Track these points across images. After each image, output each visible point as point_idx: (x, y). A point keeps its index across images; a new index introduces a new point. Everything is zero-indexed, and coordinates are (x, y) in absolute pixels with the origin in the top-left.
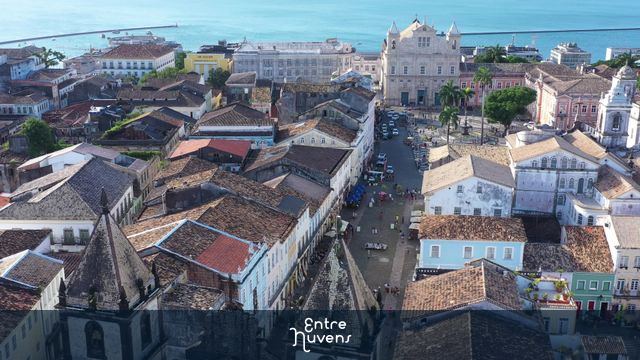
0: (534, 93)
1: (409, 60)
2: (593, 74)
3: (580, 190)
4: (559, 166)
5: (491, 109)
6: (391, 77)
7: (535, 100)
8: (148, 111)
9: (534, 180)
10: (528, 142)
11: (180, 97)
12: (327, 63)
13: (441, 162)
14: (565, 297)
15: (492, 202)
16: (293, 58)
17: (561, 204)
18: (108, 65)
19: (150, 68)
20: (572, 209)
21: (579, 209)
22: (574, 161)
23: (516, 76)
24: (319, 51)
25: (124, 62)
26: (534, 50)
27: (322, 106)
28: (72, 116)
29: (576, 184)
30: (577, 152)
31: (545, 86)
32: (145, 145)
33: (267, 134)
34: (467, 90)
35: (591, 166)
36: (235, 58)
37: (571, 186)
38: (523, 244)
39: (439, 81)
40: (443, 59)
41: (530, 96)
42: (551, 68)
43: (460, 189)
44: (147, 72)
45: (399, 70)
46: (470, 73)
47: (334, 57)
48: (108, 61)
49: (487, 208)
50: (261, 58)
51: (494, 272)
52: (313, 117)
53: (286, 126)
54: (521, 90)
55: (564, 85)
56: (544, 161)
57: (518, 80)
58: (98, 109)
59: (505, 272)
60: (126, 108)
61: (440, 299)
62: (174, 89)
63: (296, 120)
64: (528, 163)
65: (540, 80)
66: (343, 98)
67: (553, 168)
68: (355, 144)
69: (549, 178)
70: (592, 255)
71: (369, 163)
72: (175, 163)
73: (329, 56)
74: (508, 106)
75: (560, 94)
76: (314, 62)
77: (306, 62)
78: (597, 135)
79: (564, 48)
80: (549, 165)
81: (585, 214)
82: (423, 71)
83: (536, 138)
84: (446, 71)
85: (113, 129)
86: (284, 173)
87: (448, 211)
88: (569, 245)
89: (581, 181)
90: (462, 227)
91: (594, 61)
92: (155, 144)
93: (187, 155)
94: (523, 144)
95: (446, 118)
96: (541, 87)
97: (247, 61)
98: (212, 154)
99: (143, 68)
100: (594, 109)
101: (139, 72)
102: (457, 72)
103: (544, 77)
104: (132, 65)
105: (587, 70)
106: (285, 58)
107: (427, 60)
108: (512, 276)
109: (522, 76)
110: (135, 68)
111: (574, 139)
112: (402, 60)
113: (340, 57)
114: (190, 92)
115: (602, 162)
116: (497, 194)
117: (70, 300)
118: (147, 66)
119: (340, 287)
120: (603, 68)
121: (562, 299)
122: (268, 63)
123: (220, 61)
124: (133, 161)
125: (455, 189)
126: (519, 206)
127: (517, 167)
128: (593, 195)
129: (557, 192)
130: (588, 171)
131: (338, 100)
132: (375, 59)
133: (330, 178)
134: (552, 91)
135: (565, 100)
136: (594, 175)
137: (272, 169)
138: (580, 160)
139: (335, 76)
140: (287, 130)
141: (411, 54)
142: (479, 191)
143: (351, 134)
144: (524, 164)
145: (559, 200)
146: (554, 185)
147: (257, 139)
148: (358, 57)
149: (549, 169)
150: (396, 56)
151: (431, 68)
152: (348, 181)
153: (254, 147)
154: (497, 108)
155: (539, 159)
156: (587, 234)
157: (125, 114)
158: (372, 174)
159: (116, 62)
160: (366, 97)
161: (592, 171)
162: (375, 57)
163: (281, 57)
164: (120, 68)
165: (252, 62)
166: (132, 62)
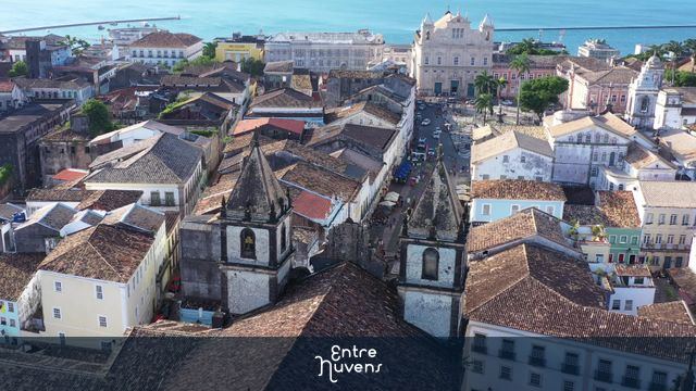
0: (566, 83)
1: (443, 51)
2: (622, 66)
3: (612, 163)
4: (593, 140)
5: (525, 97)
6: (425, 67)
7: (566, 89)
8: (196, 96)
9: (570, 154)
10: (565, 121)
11: (222, 83)
12: (359, 53)
13: (484, 139)
14: (601, 238)
15: (534, 170)
16: (325, 48)
17: (593, 175)
18: (138, 53)
19: (181, 57)
20: (604, 180)
21: (611, 178)
22: (607, 137)
23: (548, 68)
24: (351, 42)
25: (155, 51)
26: (561, 46)
27: (367, 91)
28: (121, 99)
29: (608, 157)
30: (609, 129)
31: (577, 77)
32: (202, 124)
33: (318, 115)
34: (501, 79)
35: (622, 141)
36: (266, 48)
37: (603, 160)
38: (563, 203)
39: (472, 72)
40: (476, 51)
41: (562, 86)
42: (581, 61)
43: (506, 159)
44: (178, 61)
45: (433, 61)
46: (502, 64)
47: (366, 47)
48: (138, 50)
49: (530, 175)
50: (293, 48)
51: (542, 218)
52: (358, 101)
53: (332, 110)
54: (554, 79)
55: (595, 76)
56: (580, 136)
57: (549, 71)
58: (147, 93)
59: (551, 219)
60: (172, 92)
61: (499, 237)
62: (214, 76)
63: (341, 104)
64: (566, 138)
65: (571, 71)
66: (387, 84)
67: (588, 143)
68: (400, 125)
69: (583, 152)
70: (623, 215)
71: (412, 146)
72: (238, 138)
73: (362, 47)
74: (542, 94)
75: (591, 84)
76: (346, 52)
77: (338, 52)
78: (626, 117)
79: (592, 45)
80: (584, 140)
81: (616, 182)
82: (456, 61)
83: (572, 117)
84: (479, 62)
85: (166, 111)
86: (341, 148)
87: (495, 176)
88: (603, 206)
89: (613, 154)
90: (510, 188)
91: (623, 55)
92: (211, 124)
93: (249, 132)
94: (560, 122)
95: (483, 103)
96: (572, 78)
97: (279, 51)
98: (272, 131)
99: (174, 57)
100: (624, 99)
101: (170, 61)
102: (490, 63)
103: (576, 69)
104: (162, 54)
105: (617, 62)
106: (317, 48)
107: (460, 51)
108: (557, 221)
109: (554, 68)
110: (166, 57)
111: (606, 120)
112: (436, 50)
113: (372, 47)
114: (231, 79)
115: (632, 138)
116: (539, 163)
117: (229, 213)
118: (177, 54)
119: (442, 197)
120: (632, 61)
121: (598, 239)
122: (300, 53)
123: (252, 51)
124: (197, 137)
125: (501, 158)
126: (556, 178)
127: (555, 142)
128: (624, 167)
129: (590, 164)
130: (619, 145)
131: (382, 86)
132: (405, 51)
133: (383, 153)
134: (584, 81)
135: (596, 90)
136: (624, 150)
137: (329, 144)
138: (612, 135)
139: (371, 65)
140: (334, 113)
141: (445, 45)
142: (523, 161)
143: (397, 117)
144: (561, 139)
145: (593, 172)
146: (589, 159)
147: (308, 119)
148: (387, 49)
149: (584, 144)
150: (430, 47)
151: (465, 59)
152: (395, 159)
153: (306, 127)
154: (531, 96)
155: (575, 135)
156: (617, 198)
157: (173, 99)
158: (414, 156)
159: (146, 51)
160: (407, 83)
161: (622, 145)
162: (405, 49)
163: (313, 47)
164: (151, 56)
165: (285, 52)
166: (162, 50)
